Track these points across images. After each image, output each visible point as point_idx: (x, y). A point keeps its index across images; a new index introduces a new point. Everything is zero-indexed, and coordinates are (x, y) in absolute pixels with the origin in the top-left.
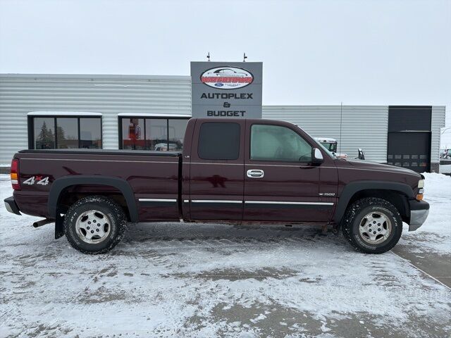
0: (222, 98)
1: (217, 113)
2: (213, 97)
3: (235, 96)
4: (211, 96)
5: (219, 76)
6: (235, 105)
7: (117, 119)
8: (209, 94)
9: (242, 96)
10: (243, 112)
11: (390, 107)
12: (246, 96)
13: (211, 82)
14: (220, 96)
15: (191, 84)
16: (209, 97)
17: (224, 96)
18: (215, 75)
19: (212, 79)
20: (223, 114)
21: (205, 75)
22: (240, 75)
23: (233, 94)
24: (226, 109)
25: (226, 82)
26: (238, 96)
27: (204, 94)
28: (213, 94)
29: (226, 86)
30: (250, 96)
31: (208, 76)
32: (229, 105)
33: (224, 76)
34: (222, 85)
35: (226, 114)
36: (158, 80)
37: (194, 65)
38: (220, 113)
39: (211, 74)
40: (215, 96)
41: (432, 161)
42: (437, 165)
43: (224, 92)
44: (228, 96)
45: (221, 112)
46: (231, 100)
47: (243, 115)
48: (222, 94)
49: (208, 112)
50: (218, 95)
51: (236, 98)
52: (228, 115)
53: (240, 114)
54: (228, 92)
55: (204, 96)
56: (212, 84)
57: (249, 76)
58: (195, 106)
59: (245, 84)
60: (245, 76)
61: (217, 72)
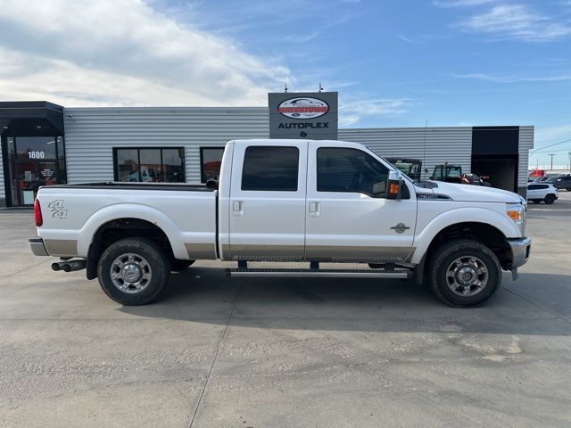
0: (299, 127)
2: (290, 127)
3: (311, 125)
4: (288, 126)
5: (296, 106)
6: (312, 134)
7: (198, 150)
8: (286, 124)
9: (318, 125)
11: (474, 128)
12: (322, 125)
13: (289, 112)
14: (297, 126)
15: (268, 114)
16: (286, 127)
17: (301, 126)
18: (292, 105)
19: (289, 110)
22: (316, 105)
23: (309, 124)
25: (303, 112)
26: (315, 125)
27: (281, 124)
28: (290, 124)
29: (303, 116)
30: (326, 125)
32: (306, 134)
33: (301, 106)
34: (299, 115)
36: (238, 111)
37: (271, 96)
39: (288, 104)
40: (292, 126)
41: (519, 185)
42: (524, 189)
43: (301, 122)
44: (305, 125)
46: (308, 130)
48: (299, 124)
50: (295, 124)
51: (312, 127)
54: (304, 122)
55: (281, 126)
56: (289, 115)
57: (325, 105)
58: (272, 135)
59: (321, 113)
60: (321, 106)
61: (294, 102)
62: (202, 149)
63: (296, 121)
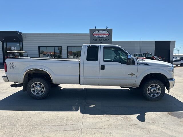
2: (97, 40)
3: (103, 40)
4: (96, 40)
6: (104, 43)
9: (106, 40)
11: (156, 41)
12: (107, 40)
14: (99, 40)
15: (89, 36)
18: (97, 33)
21: (94, 33)
22: (105, 33)
29: (101, 36)
31: (95, 33)
32: (102, 42)
33: (100, 33)
36: (79, 35)
37: (91, 30)
39: (96, 33)
41: (170, 60)
42: (172, 61)
44: (101, 40)
54: (101, 38)
55: (94, 40)
56: (96, 36)
57: (108, 33)
59: (107, 36)
61: (98, 32)
62: (67, 47)
63: (99, 38)
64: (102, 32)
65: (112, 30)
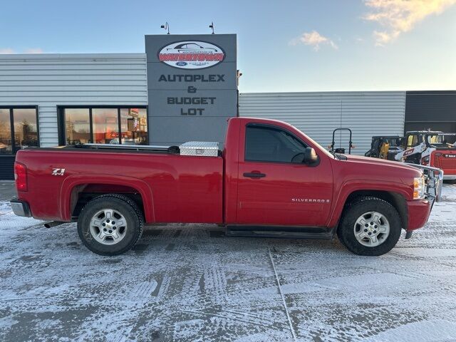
0: (186, 80)
1: (179, 101)
2: (174, 80)
3: (202, 78)
4: (172, 78)
5: (181, 52)
6: (203, 89)
7: (55, 110)
8: (169, 76)
9: (211, 78)
10: (212, 99)
11: (408, 92)
12: (217, 78)
13: (172, 60)
14: (183, 78)
15: (146, 63)
16: (169, 80)
17: (189, 78)
18: (176, 51)
19: (172, 57)
20: (188, 101)
21: (164, 51)
22: (208, 51)
23: (199, 76)
24: (192, 95)
25: (191, 60)
26: (206, 78)
27: (163, 76)
28: (174, 76)
29: (190, 65)
30: (221, 78)
31: (167, 52)
32: (195, 90)
33: (188, 52)
34: (186, 64)
35: (192, 101)
36: (106, 59)
37: (149, 39)
38: (183, 101)
39: (170, 49)
40: (177, 78)
43: (188, 73)
44: (194, 78)
45: (185, 98)
46: (197, 84)
47: (212, 103)
48: (186, 76)
49: (168, 98)
50: (180, 77)
51: (203, 80)
52: (194, 103)
53: (209, 101)
54: (193, 73)
55: (162, 78)
56: (173, 63)
57: (220, 51)
58: (151, 91)
59: (214, 63)
60: (214, 52)
61: (179, 46)
62: (59, 108)
63: (185, 73)
64: (194, 48)
65: (233, 38)
